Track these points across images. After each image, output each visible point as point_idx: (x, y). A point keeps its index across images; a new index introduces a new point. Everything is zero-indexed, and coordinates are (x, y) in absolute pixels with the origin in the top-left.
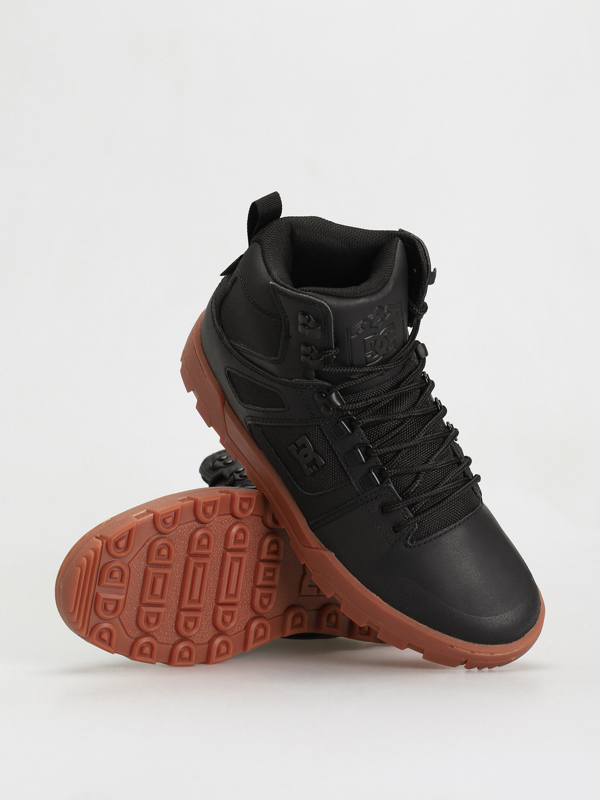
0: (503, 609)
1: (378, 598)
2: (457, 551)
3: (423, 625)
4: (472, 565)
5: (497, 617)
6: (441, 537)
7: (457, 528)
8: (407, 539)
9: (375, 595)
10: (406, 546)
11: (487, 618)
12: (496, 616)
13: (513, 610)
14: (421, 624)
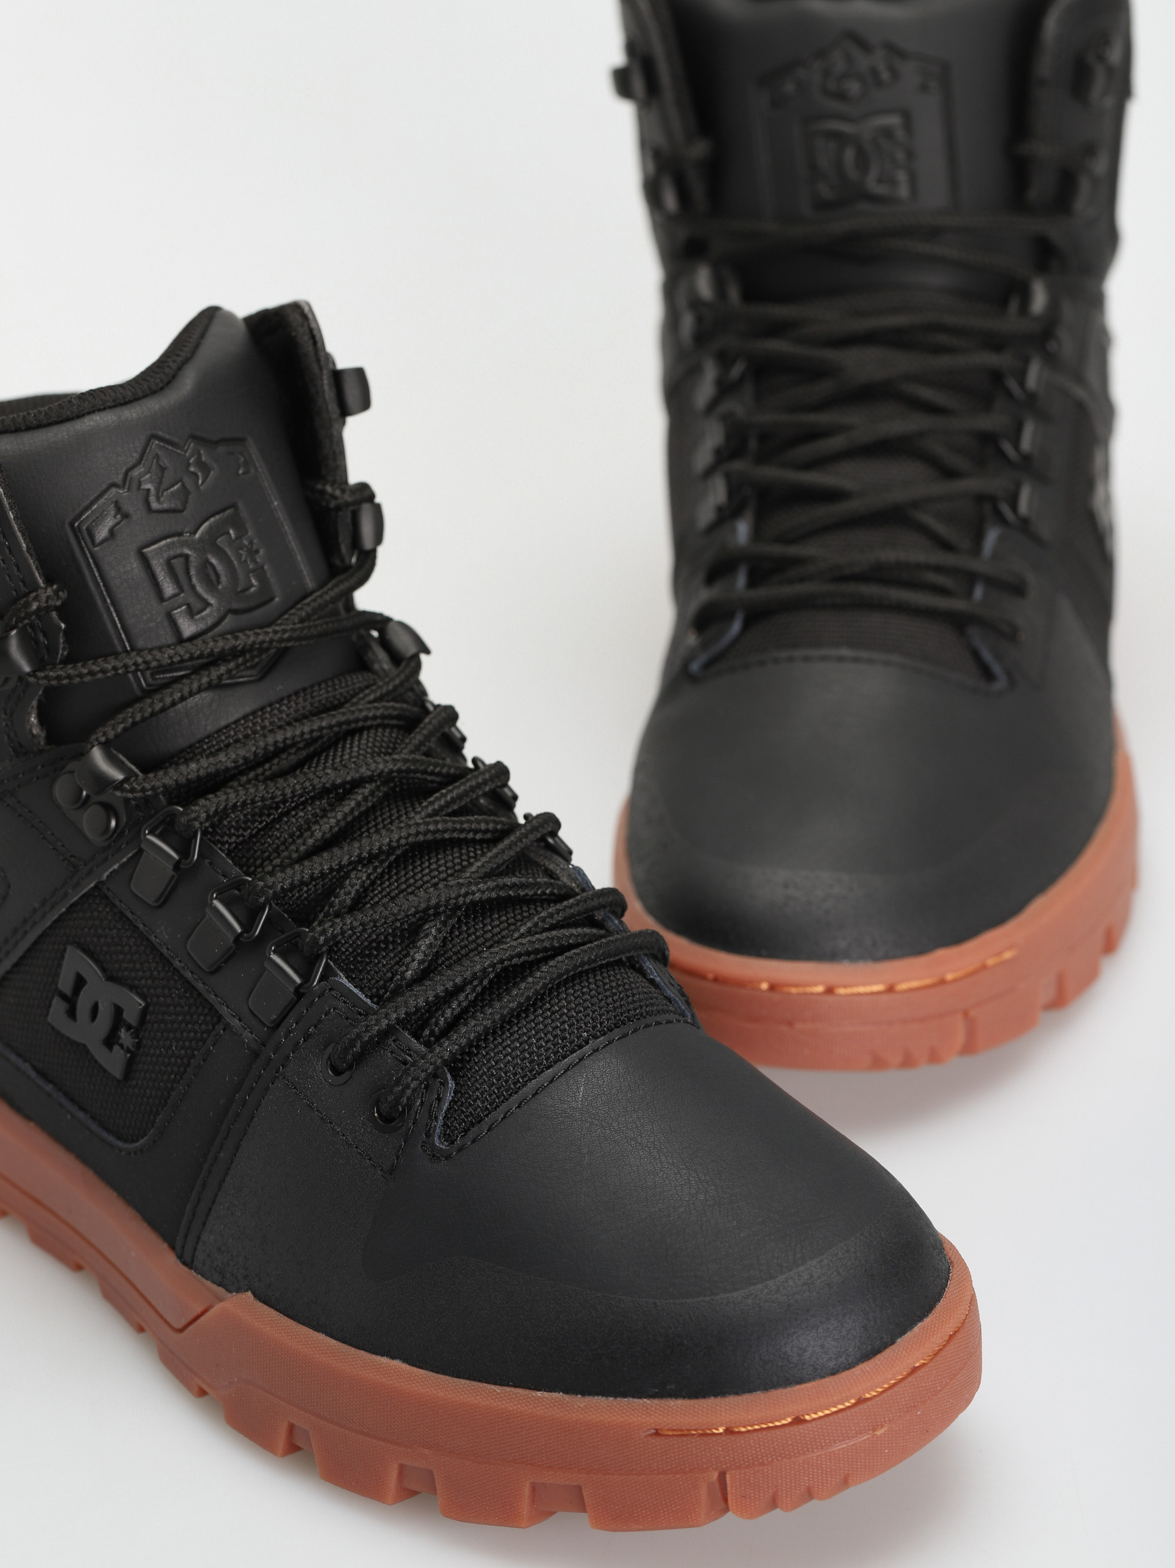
0: (791, 1257)
1: (397, 1363)
2: (603, 1127)
3: (546, 1394)
4: (663, 1158)
5: (771, 1283)
6: (539, 1097)
7: (586, 1062)
8: (429, 1135)
9: (385, 1360)
10: (435, 1156)
11: (738, 1295)
12: (767, 1282)
13: (825, 1256)
14: (539, 1394)
